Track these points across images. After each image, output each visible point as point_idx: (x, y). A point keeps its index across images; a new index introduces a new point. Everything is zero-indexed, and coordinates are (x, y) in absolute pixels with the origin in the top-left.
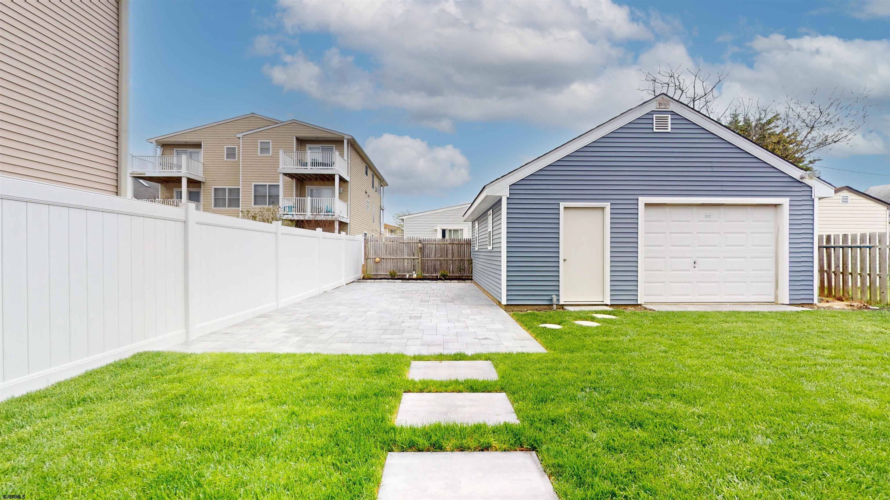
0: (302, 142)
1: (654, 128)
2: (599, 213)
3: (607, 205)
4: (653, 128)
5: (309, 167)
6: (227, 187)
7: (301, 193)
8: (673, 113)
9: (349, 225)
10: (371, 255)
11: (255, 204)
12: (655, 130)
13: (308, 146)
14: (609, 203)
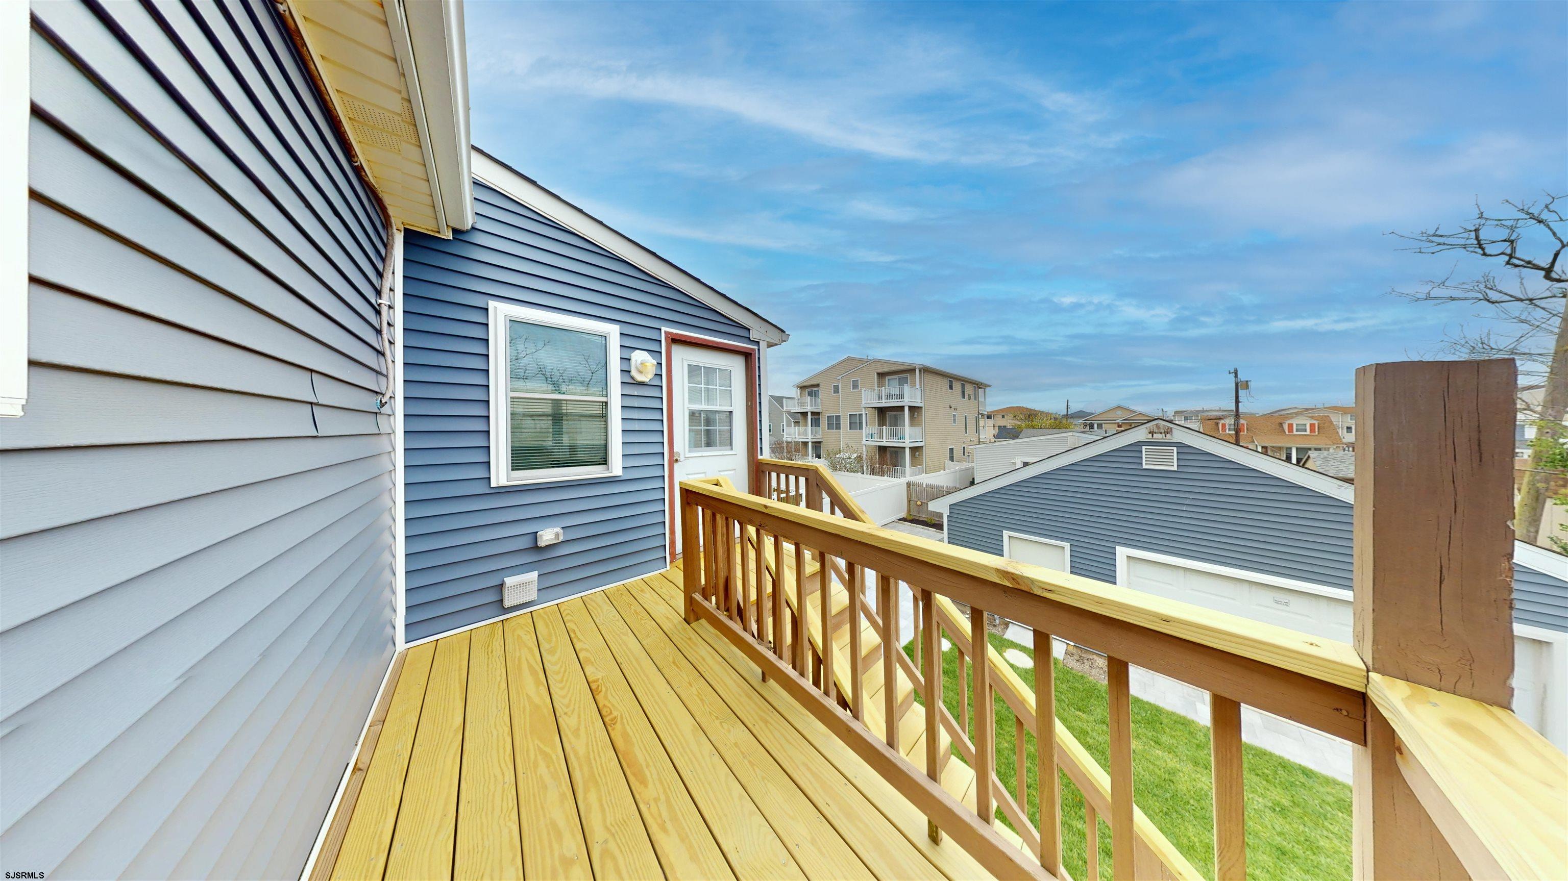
0: (881, 375)
1: (1144, 462)
2: (1059, 551)
3: (1067, 545)
4: (1142, 463)
5: (884, 401)
6: (834, 415)
7: (882, 422)
8: (1179, 445)
9: (924, 448)
10: (914, 498)
11: (850, 429)
12: (1144, 466)
13: (887, 378)
14: (1069, 544)
